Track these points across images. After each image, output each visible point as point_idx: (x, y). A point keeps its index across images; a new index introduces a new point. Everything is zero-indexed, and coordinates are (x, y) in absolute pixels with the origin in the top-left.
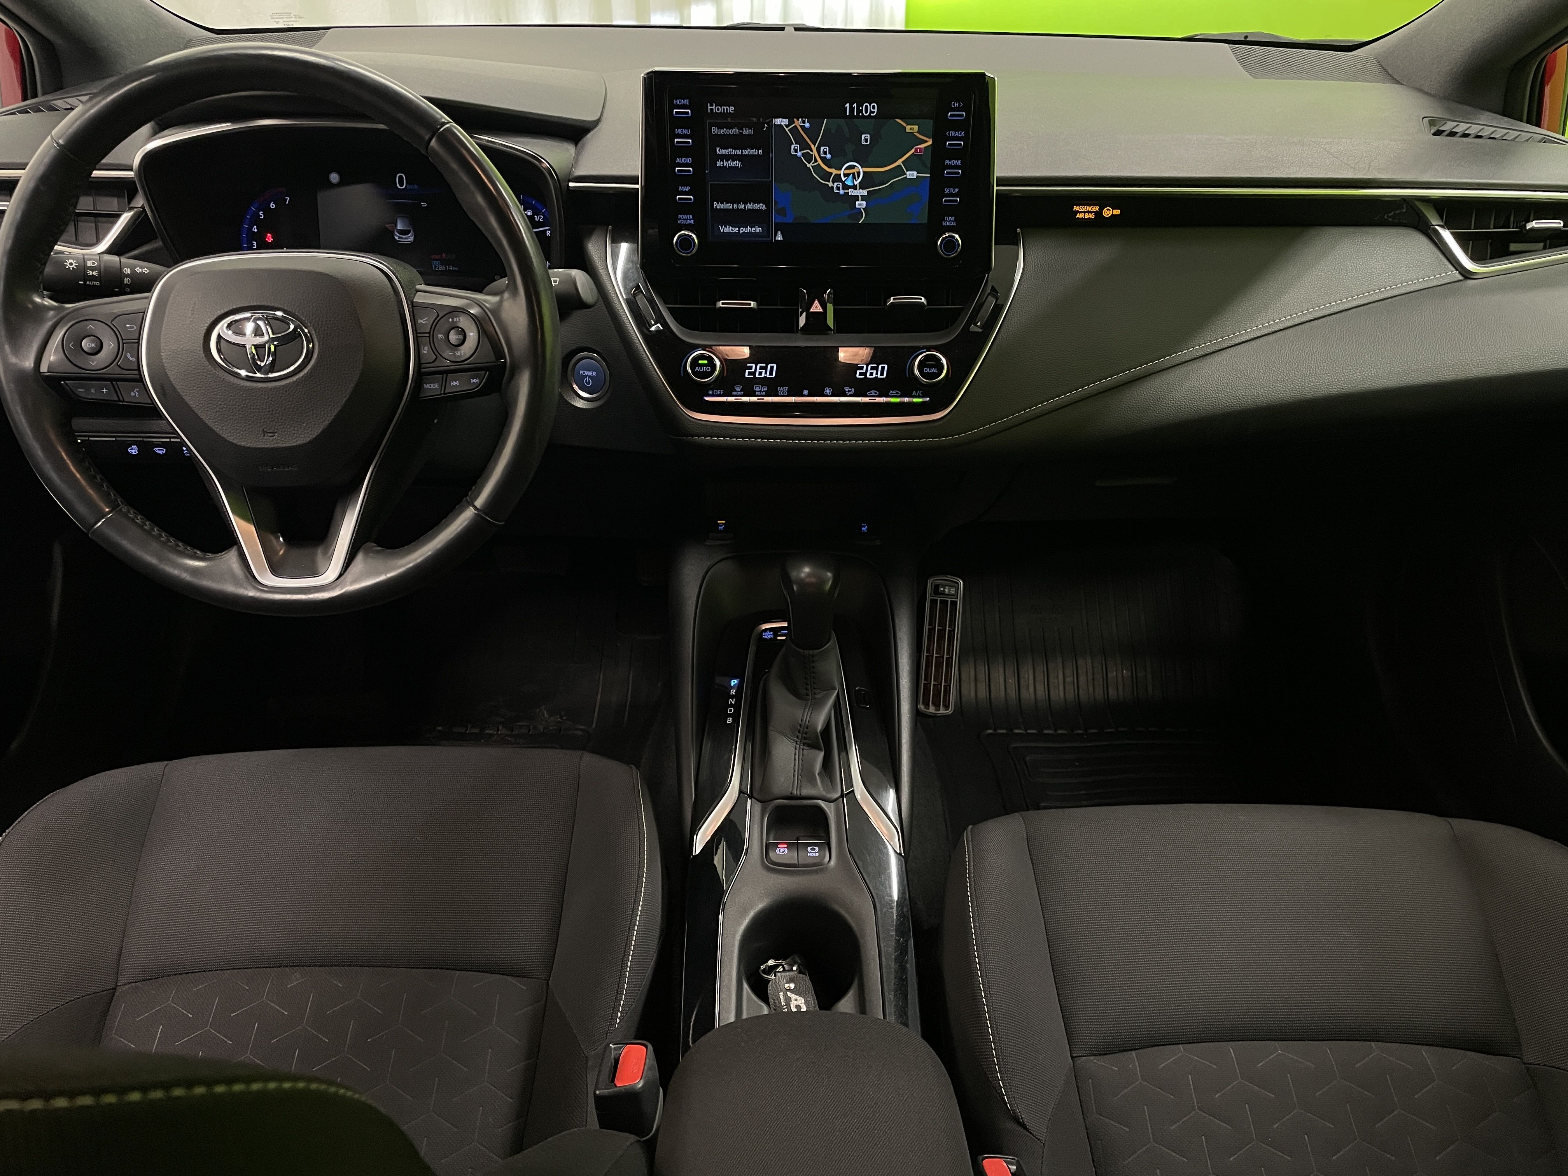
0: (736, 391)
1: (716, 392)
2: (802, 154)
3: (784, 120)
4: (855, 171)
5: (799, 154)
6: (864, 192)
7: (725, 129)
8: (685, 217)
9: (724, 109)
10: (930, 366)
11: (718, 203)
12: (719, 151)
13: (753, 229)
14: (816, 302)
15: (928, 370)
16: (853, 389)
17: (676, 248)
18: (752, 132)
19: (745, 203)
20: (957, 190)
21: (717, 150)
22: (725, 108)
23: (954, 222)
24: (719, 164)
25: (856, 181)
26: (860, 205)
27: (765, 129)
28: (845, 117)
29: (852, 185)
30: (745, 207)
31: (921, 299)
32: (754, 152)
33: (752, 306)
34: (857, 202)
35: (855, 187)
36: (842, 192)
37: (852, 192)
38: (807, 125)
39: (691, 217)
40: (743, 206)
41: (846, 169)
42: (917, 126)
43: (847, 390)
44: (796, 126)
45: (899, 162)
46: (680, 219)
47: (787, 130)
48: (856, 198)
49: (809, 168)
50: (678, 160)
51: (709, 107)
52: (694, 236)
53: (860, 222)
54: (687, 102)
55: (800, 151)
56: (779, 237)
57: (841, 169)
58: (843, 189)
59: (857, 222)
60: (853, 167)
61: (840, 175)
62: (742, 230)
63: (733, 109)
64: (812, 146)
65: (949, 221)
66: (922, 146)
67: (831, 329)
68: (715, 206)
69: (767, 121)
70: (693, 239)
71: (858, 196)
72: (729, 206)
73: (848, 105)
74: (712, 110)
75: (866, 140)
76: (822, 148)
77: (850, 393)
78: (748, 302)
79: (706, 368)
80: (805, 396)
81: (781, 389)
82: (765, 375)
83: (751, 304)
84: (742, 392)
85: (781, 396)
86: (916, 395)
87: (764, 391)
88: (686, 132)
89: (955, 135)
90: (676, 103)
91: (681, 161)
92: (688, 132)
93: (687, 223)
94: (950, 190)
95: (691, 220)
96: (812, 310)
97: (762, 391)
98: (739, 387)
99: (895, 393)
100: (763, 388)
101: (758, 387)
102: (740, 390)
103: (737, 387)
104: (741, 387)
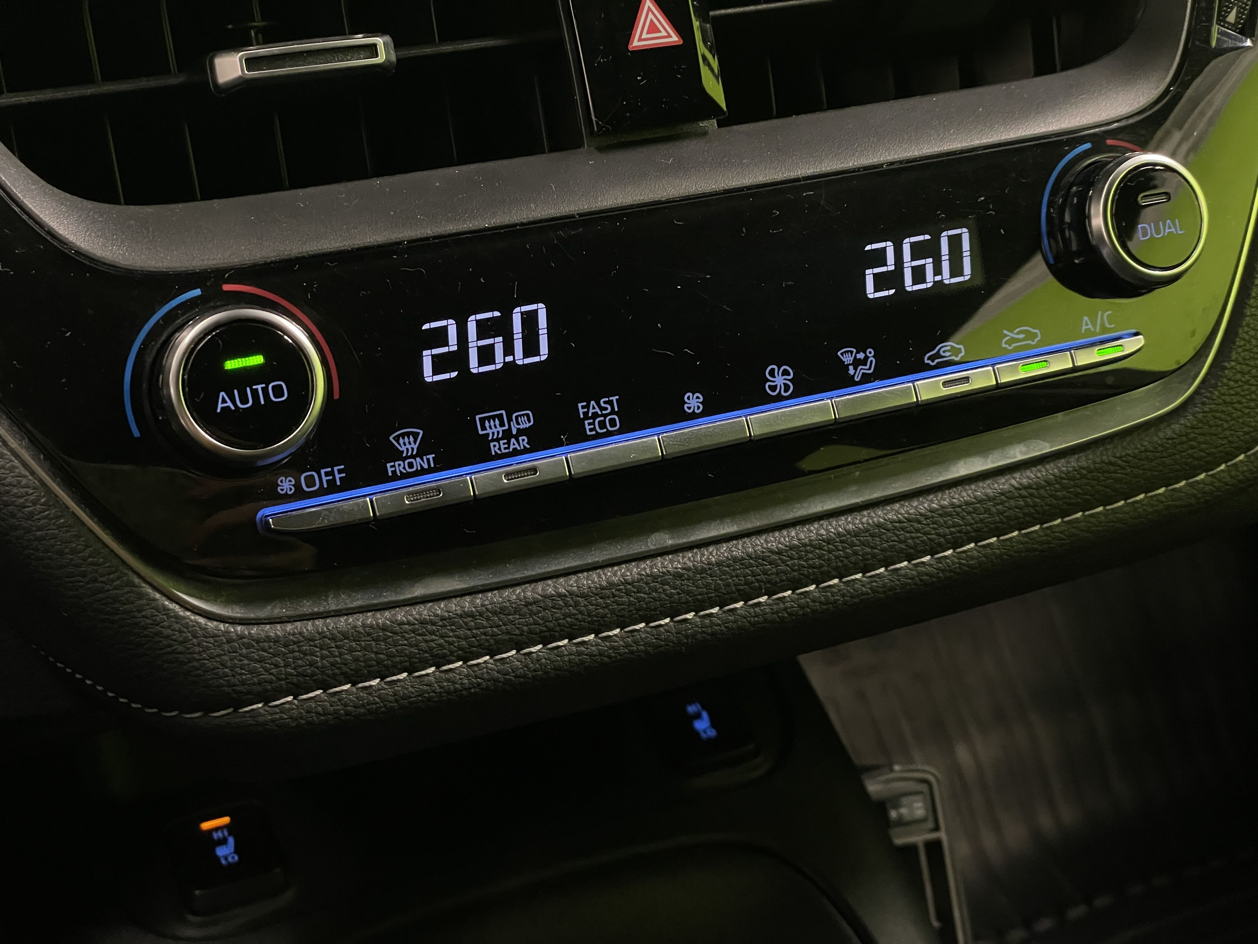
0: (398, 456)
1: (310, 482)
14: (648, 4)
16: (870, 352)
33: (381, 58)
43: (848, 359)
67: (708, 108)
77: (863, 370)
78: (359, 40)
79: (265, 390)
80: (693, 416)
81: (587, 406)
82: (509, 359)
83: (372, 50)
84: (431, 457)
85: (598, 436)
86: (1094, 325)
87: (520, 432)
96: (636, 43)
97: (514, 432)
98: (408, 434)
99: (1021, 336)
100: (510, 420)
101: (494, 417)
102: (415, 447)
103: (403, 435)
104: (416, 435)
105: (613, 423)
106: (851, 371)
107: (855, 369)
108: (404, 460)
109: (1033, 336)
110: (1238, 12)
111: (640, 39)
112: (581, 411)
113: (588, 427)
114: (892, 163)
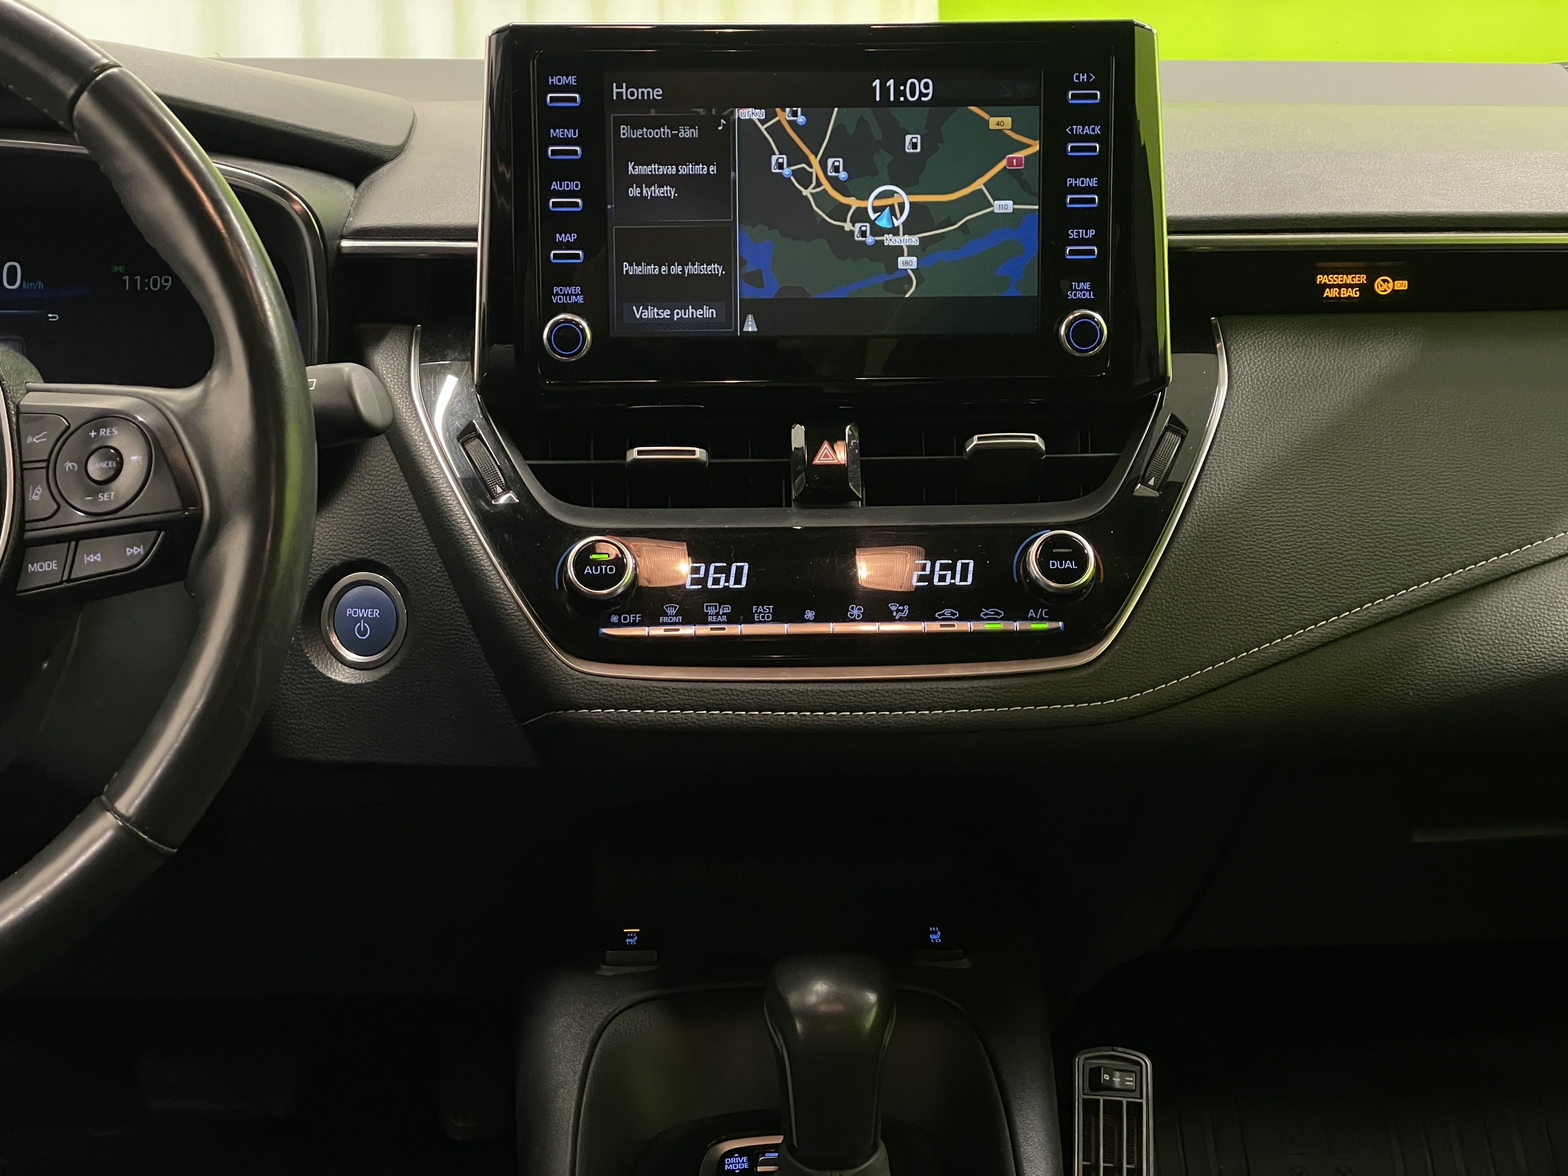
0: (666, 615)
1: (625, 619)
2: (793, 171)
3: (757, 111)
4: (894, 201)
5: (787, 172)
6: (914, 240)
7: (645, 130)
8: (567, 290)
9: (643, 93)
10: (1061, 558)
11: (631, 265)
12: (634, 169)
13: (700, 312)
14: (826, 445)
15: (1057, 564)
16: (906, 607)
17: (548, 344)
18: (696, 135)
19: (683, 264)
20: (1091, 233)
21: (630, 168)
22: (646, 91)
23: (1090, 291)
24: (634, 192)
25: (897, 219)
26: (907, 263)
27: (720, 128)
28: (872, 103)
29: (890, 226)
30: (683, 271)
31: (1034, 438)
32: (700, 169)
33: (697, 456)
34: (900, 259)
35: (895, 231)
36: (870, 240)
37: (890, 240)
38: (801, 119)
39: (578, 289)
40: (680, 268)
41: (877, 198)
42: (1010, 119)
43: (893, 608)
44: (779, 121)
45: (979, 184)
46: (557, 294)
47: (763, 128)
48: (898, 251)
49: (806, 197)
50: (555, 186)
51: (615, 90)
52: (584, 324)
53: (907, 296)
55: (788, 166)
56: (750, 326)
57: (867, 199)
58: (872, 234)
59: (902, 296)
60: (890, 194)
61: (866, 209)
62: (678, 314)
63: (661, 93)
64: (812, 157)
65: (1081, 290)
66: (1021, 154)
67: (852, 497)
68: (625, 269)
69: (725, 113)
70: (582, 330)
71: (901, 247)
72: (651, 270)
73: (877, 83)
74: (619, 95)
75: (914, 146)
76: (830, 161)
77: (900, 614)
78: (689, 448)
79: (606, 569)
80: (808, 621)
81: (758, 608)
82: (727, 584)
83: (694, 453)
84: (680, 617)
85: (760, 622)
86: (1036, 615)
87: (724, 614)
88: (570, 134)
89: (1083, 131)
90: (552, 82)
91: (561, 187)
92: (575, 134)
93: (570, 300)
94: (1079, 232)
95: (578, 294)
96: (817, 462)
97: (721, 613)
98: (672, 606)
99: (993, 613)
100: (720, 608)
101: (713, 606)
102: (674, 612)
103: (670, 607)
104: (676, 607)
105: (768, 617)
106: (895, 614)
107: (897, 613)
108: (668, 616)
109: (999, 614)
111: (819, 460)
112: (754, 610)
113: (756, 617)
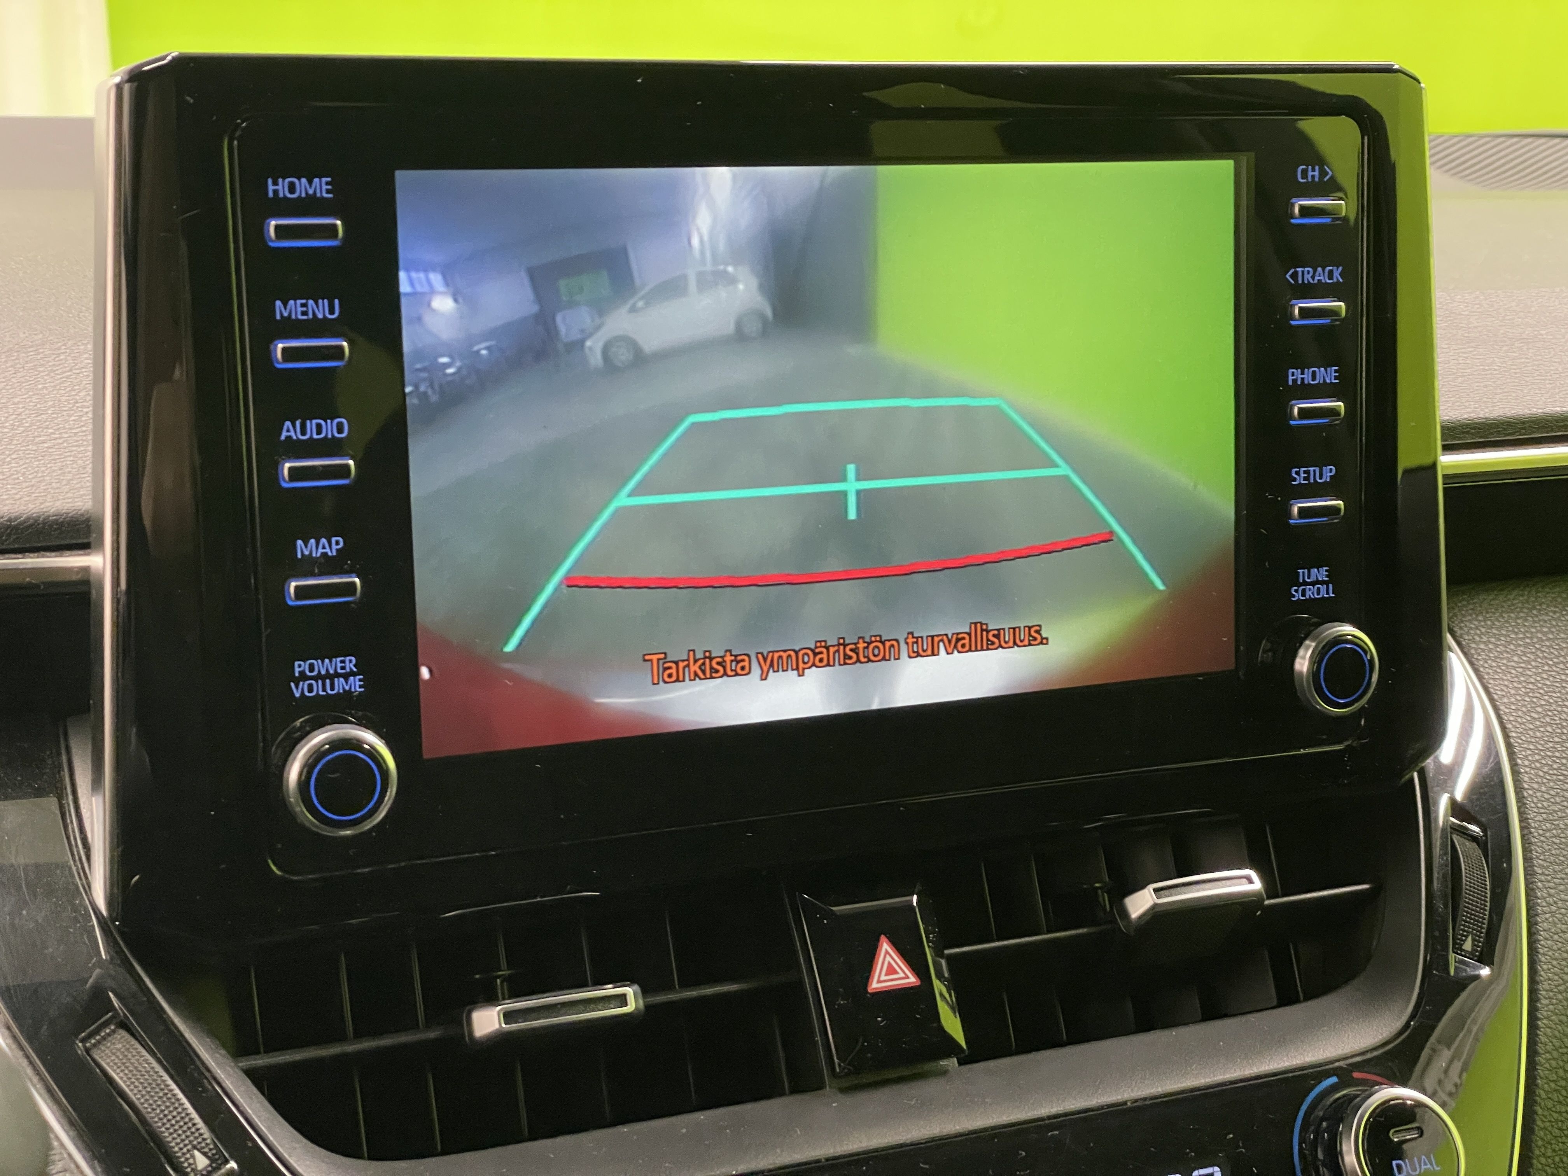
8: (323, 666)
10: (1408, 1151)
14: (885, 947)
15: (1406, 1166)
17: (300, 809)
20: (1329, 472)
23: (1329, 583)
31: (1250, 881)
33: (630, 1008)
39: (351, 663)
46: (303, 677)
50: (289, 431)
52: (376, 743)
54: (321, 187)
65: (1313, 584)
67: (948, 1046)
70: (373, 754)
78: (609, 990)
83: (622, 1000)
88: (321, 310)
89: (1313, 277)
90: (276, 192)
91: (303, 433)
92: (332, 312)
93: (332, 689)
94: (1307, 472)
95: (352, 674)
96: (875, 985)
110: (1473, 940)
111: (879, 981)
114: (1136, 1101)
